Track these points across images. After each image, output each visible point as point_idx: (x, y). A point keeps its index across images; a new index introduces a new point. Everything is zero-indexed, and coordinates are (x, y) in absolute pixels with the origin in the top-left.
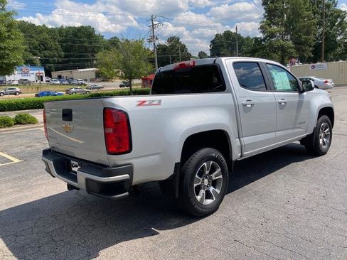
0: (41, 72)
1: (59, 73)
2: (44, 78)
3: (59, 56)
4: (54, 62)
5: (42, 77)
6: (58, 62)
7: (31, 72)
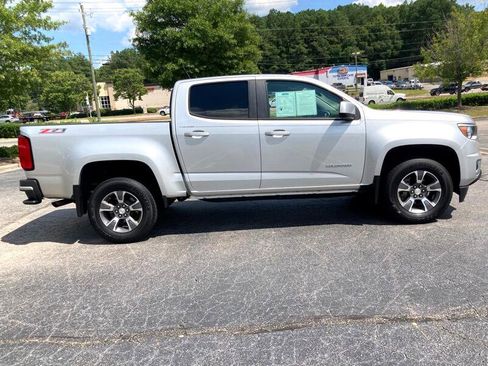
0: (362, 72)
1: (390, 72)
2: (366, 81)
3: (395, 47)
4: (386, 57)
5: (363, 79)
6: (393, 57)
7: (349, 73)
